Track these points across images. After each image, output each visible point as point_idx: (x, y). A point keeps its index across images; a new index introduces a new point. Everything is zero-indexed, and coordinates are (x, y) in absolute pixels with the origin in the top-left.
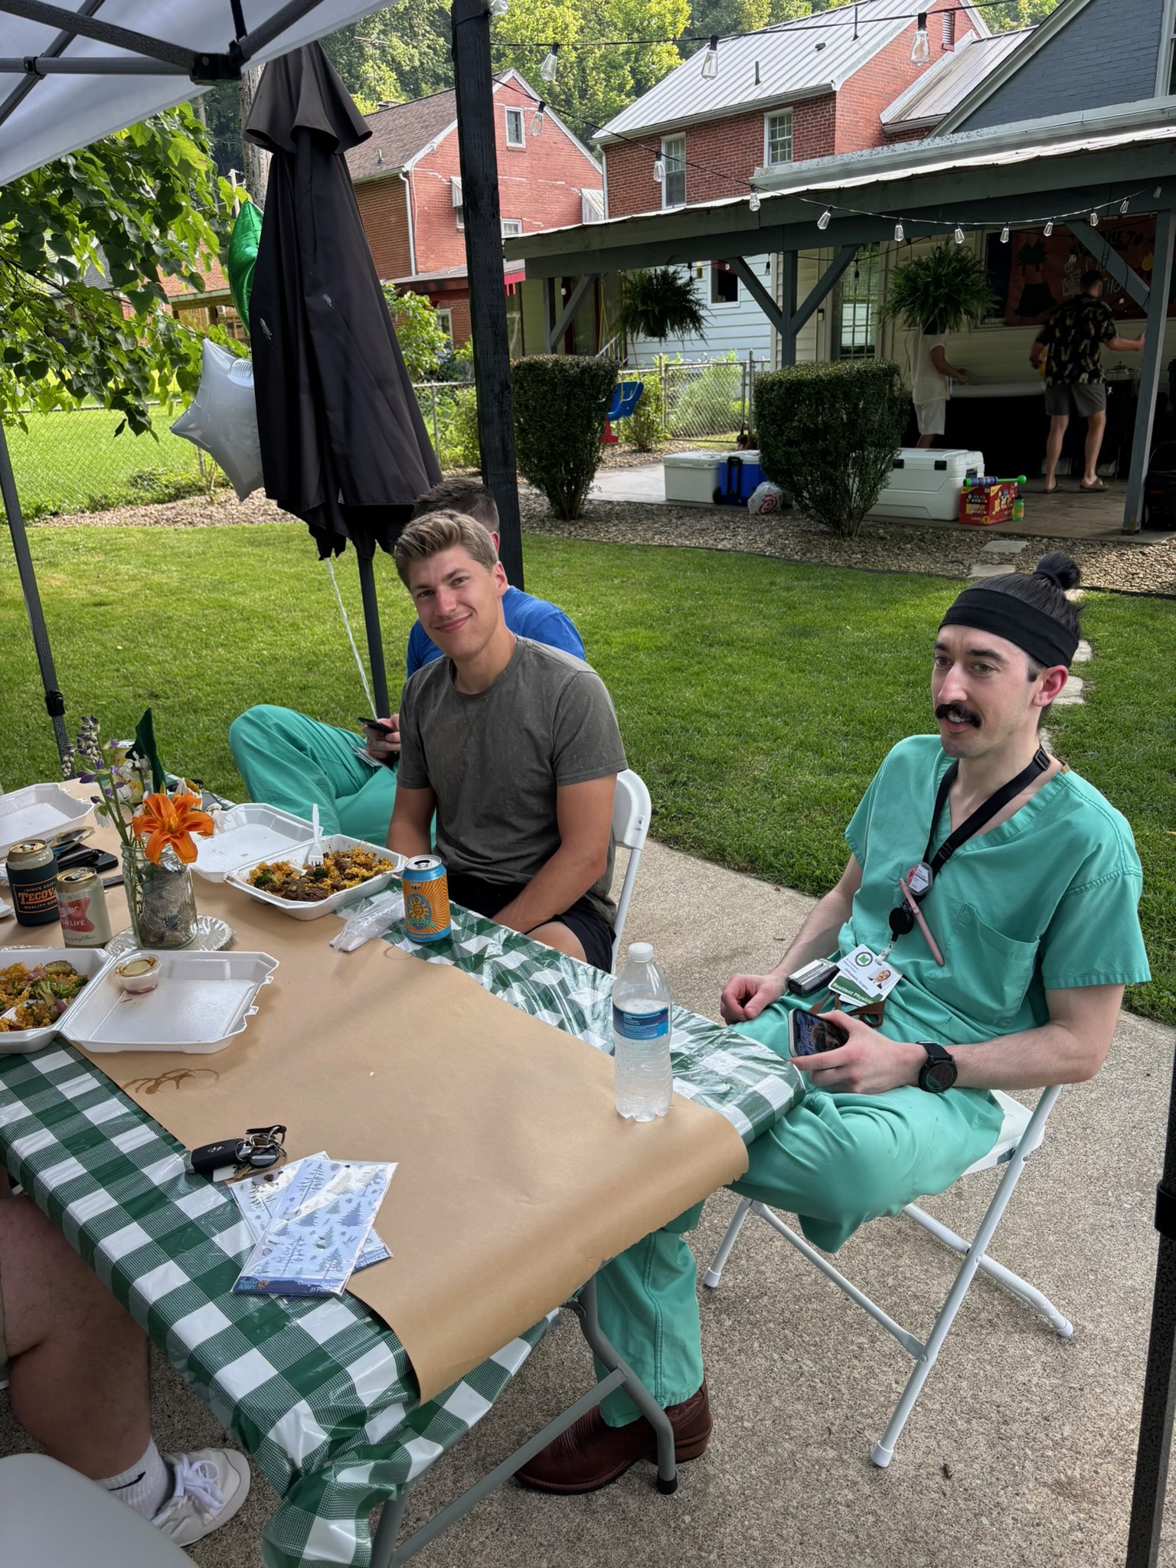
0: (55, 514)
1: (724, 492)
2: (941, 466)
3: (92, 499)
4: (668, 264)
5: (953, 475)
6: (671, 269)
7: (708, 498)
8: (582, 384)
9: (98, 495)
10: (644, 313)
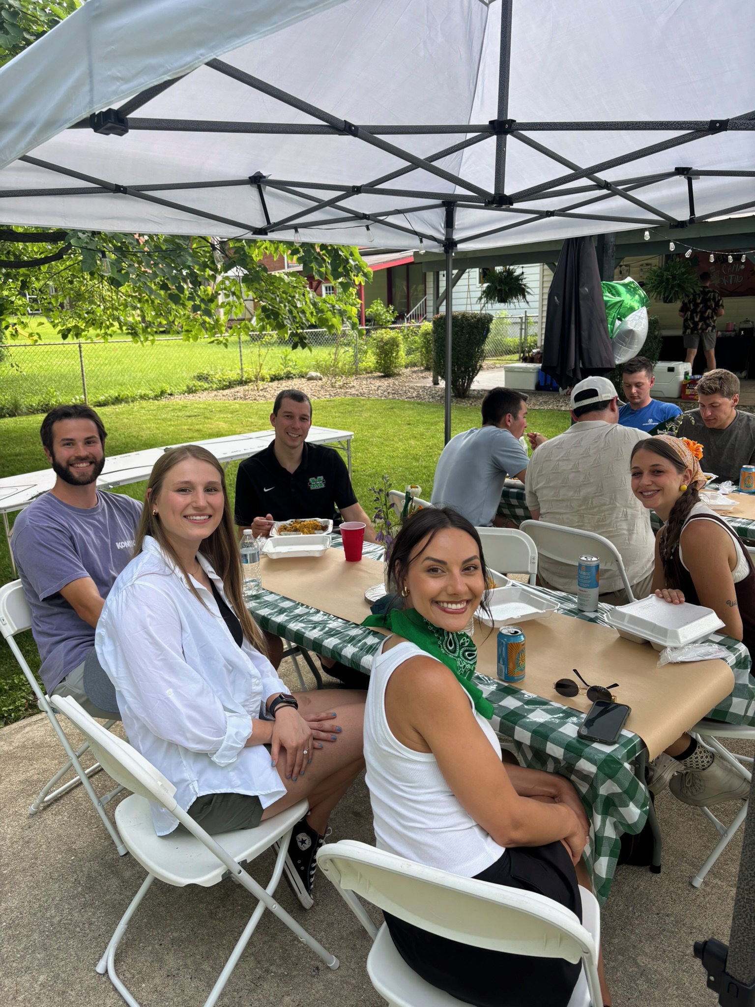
0: (171, 395)
1: (542, 384)
2: (671, 370)
3: (188, 387)
4: (510, 265)
5: (678, 374)
6: (511, 267)
7: (532, 387)
8: (477, 328)
9: (191, 386)
10: (500, 290)
